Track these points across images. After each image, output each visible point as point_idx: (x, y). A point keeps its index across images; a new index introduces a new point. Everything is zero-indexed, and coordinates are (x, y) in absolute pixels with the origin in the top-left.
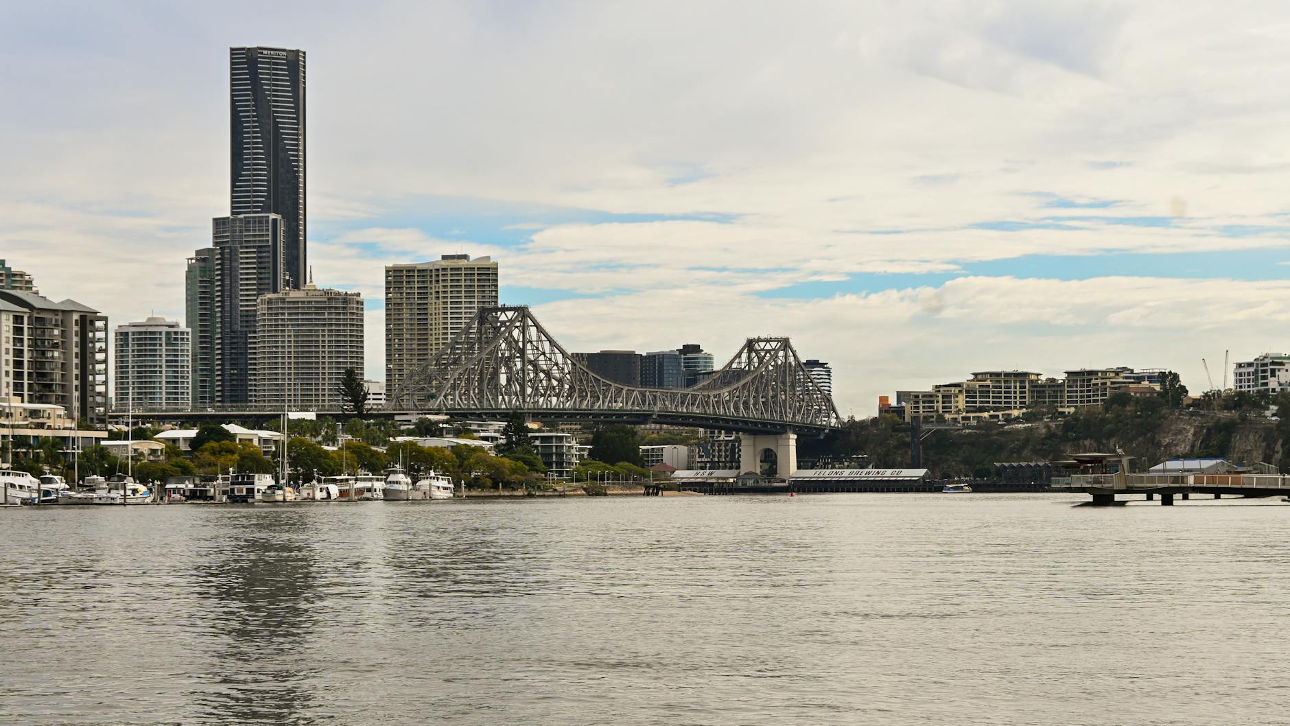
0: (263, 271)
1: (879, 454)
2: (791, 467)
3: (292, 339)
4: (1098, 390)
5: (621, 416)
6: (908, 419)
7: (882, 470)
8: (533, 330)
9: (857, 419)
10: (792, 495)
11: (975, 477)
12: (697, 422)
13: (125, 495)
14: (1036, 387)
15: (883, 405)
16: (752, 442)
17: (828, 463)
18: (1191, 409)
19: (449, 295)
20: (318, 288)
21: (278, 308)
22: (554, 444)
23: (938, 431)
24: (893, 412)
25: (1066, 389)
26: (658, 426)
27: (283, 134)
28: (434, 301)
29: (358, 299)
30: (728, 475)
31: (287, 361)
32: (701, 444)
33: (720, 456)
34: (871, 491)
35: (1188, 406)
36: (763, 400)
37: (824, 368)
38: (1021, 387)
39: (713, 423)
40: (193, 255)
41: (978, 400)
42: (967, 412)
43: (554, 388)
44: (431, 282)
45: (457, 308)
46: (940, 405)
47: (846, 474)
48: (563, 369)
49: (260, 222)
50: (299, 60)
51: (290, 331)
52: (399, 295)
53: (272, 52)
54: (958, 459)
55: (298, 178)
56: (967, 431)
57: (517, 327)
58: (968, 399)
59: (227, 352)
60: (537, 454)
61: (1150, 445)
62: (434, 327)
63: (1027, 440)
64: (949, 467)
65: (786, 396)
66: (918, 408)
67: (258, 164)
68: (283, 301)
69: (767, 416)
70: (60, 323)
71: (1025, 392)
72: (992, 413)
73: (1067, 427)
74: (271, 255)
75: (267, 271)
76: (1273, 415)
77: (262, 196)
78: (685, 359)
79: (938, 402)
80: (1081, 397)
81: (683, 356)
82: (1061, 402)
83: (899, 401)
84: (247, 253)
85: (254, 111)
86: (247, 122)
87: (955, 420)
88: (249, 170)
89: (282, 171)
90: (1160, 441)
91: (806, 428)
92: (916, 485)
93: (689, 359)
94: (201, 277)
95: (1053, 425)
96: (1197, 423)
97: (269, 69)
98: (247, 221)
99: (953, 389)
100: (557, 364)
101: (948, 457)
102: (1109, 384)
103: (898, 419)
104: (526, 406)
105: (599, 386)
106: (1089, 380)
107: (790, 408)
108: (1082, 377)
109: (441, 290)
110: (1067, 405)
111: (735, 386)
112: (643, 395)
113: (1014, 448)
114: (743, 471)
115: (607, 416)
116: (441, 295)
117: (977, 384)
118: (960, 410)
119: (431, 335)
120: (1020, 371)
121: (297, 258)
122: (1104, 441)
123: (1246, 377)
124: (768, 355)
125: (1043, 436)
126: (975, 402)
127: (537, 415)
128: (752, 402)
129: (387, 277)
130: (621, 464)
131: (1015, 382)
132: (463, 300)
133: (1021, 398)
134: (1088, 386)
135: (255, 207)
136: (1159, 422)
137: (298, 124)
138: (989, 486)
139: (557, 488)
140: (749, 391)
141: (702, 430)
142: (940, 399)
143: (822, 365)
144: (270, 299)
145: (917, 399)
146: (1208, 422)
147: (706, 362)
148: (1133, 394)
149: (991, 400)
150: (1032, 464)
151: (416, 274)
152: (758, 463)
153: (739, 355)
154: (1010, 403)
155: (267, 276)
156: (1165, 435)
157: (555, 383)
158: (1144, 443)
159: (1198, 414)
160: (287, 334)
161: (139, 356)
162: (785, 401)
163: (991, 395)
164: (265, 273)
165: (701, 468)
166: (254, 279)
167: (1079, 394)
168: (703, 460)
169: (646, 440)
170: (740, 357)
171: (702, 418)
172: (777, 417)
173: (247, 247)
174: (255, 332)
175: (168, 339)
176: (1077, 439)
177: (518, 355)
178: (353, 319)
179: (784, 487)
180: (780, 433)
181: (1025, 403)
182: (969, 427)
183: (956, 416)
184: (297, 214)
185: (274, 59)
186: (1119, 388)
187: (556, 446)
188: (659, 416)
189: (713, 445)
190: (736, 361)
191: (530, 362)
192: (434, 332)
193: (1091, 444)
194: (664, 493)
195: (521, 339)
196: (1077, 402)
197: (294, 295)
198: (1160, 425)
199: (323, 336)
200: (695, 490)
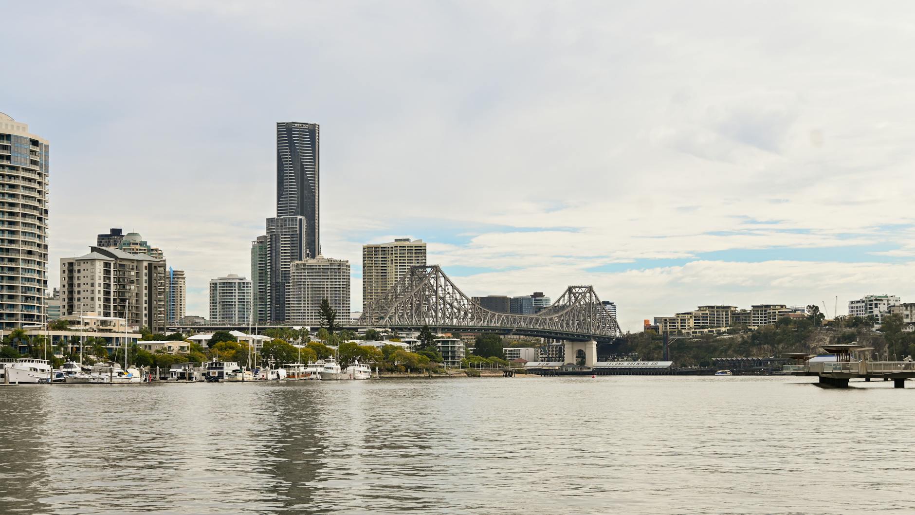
0: (294, 248)
1: (644, 353)
2: (593, 360)
3: (310, 287)
4: (771, 316)
5: (494, 330)
6: (661, 333)
7: (647, 362)
8: (442, 279)
9: (631, 333)
10: (593, 377)
11: (700, 366)
12: (539, 334)
13: (111, 377)
14: (735, 314)
15: (646, 325)
16: (571, 346)
17: (615, 358)
18: (827, 327)
19: (399, 262)
20: (325, 257)
21: (302, 269)
22: (450, 345)
23: (678, 340)
24: (652, 328)
25: (752, 316)
26: (518, 337)
27: (307, 171)
28: (390, 265)
29: (347, 264)
30: (556, 365)
31: (306, 299)
32: (542, 347)
33: (553, 354)
34: (640, 374)
35: (826, 325)
36: (578, 322)
37: (612, 305)
38: (726, 315)
39: (549, 335)
40: (256, 240)
41: (701, 322)
42: (695, 329)
43: (455, 313)
44: (388, 254)
45: (403, 269)
46: (679, 325)
47: (625, 364)
48: (460, 302)
49: (292, 220)
50: (315, 130)
51: (308, 282)
52: (370, 262)
53: (300, 125)
54: (690, 356)
55: (314, 196)
56: (696, 340)
57: (432, 278)
58: (695, 322)
59: (274, 294)
60: (439, 351)
61: (803, 348)
62: (390, 280)
63: (730, 346)
64: (685, 361)
65: (591, 320)
66: (667, 326)
67: (292, 188)
68: (304, 265)
69: (580, 331)
70: (135, 268)
71: (728, 318)
72: (709, 329)
73: (754, 337)
74: (298, 239)
75: (296, 248)
76: (877, 330)
77: (294, 206)
78: (535, 300)
79: (678, 323)
80: (761, 320)
81: (533, 299)
82: (749, 323)
83: (655, 322)
84: (285, 238)
85: (290, 158)
86: (286, 164)
87: (688, 333)
88: (287, 191)
89: (305, 192)
90: (809, 345)
91: (603, 338)
92: (666, 371)
93: (537, 300)
94: (259, 252)
95: (745, 336)
96: (831, 335)
97: (299, 134)
98: (285, 220)
99: (686, 315)
100: (456, 299)
101: (685, 355)
102: (777, 313)
103: (655, 333)
104: (438, 324)
105: (481, 313)
106: (766, 311)
107: (593, 326)
108: (761, 309)
109: (394, 259)
110: (752, 325)
111: (561, 313)
112: (507, 317)
113: (723, 349)
114: (566, 362)
115: (486, 330)
116: (394, 262)
117: (701, 313)
118: (691, 327)
119: (389, 284)
120: (725, 305)
121: (314, 241)
122: (776, 346)
123: (856, 309)
124: (580, 296)
125: (740, 343)
126: (700, 323)
127: (445, 329)
128: (571, 322)
129: (364, 251)
130: (492, 357)
131: (723, 311)
132: (407, 264)
133: (726, 321)
134: (765, 314)
135: (290, 212)
136: (808, 334)
137: (315, 165)
138: (708, 371)
139: (448, 372)
140: (569, 316)
141: (543, 339)
142: (679, 321)
143: (611, 304)
144: (297, 264)
145: (666, 322)
146: (838, 334)
147: (546, 302)
148: (792, 318)
149: (709, 322)
150: (734, 359)
151: (380, 250)
152: (575, 358)
153: (564, 296)
154: (720, 324)
155: (296, 251)
156: (812, 342)
157: (456, 311)
158: (800, 346)
159: (832, 330)
160: (306, 284)
161: (223, 296)
162: (590, 322)
163: (709, 319)
164: (295, 249)
165: (542, 361)
166: (289, 253)
167: (759, 318)
168: (543, 356)
169: (511, 345)
170: (564, 297)
171: (542, 331)
172: (585, 331)
173: (285, 235)
174: (289, 283)
175: (239, 286)
176: (760, 344)
177: (434, 294)
178: (344, 275)
179: (589, 372)
180: (587, 341)
181: (728, 323)
182: (696, 337)
183: (689, 331)
184: (314, 216)
185: (301, 128)
186: (783, 315)
187: (451, 347)
188: (516, 330)
189: (549, 348)
190: (562, 299)
191: (441, 298)
192: (390, 283)
193: (768, 347)
194: (516, 375)
195: (435, 285)
196: (758, 323)
197: (311, 261)
198: (808, 336)
199: (327, 285)
200: (535, 374)
